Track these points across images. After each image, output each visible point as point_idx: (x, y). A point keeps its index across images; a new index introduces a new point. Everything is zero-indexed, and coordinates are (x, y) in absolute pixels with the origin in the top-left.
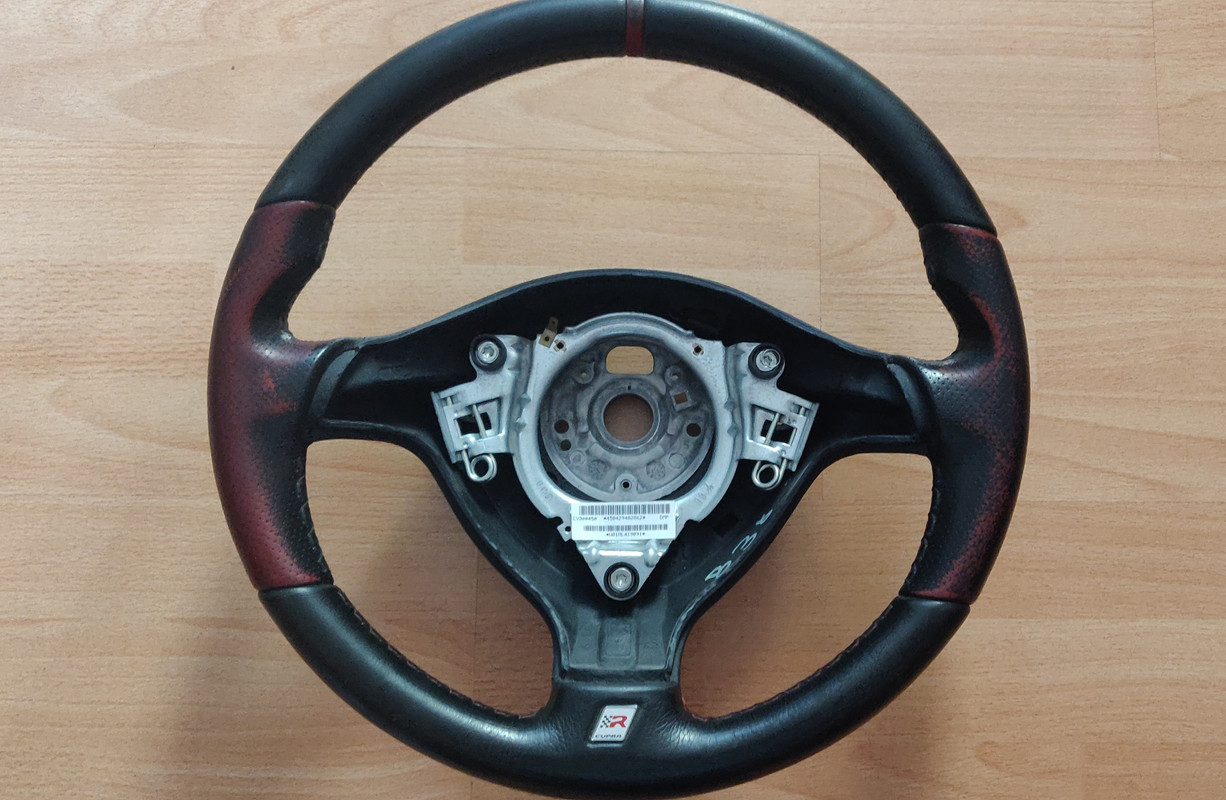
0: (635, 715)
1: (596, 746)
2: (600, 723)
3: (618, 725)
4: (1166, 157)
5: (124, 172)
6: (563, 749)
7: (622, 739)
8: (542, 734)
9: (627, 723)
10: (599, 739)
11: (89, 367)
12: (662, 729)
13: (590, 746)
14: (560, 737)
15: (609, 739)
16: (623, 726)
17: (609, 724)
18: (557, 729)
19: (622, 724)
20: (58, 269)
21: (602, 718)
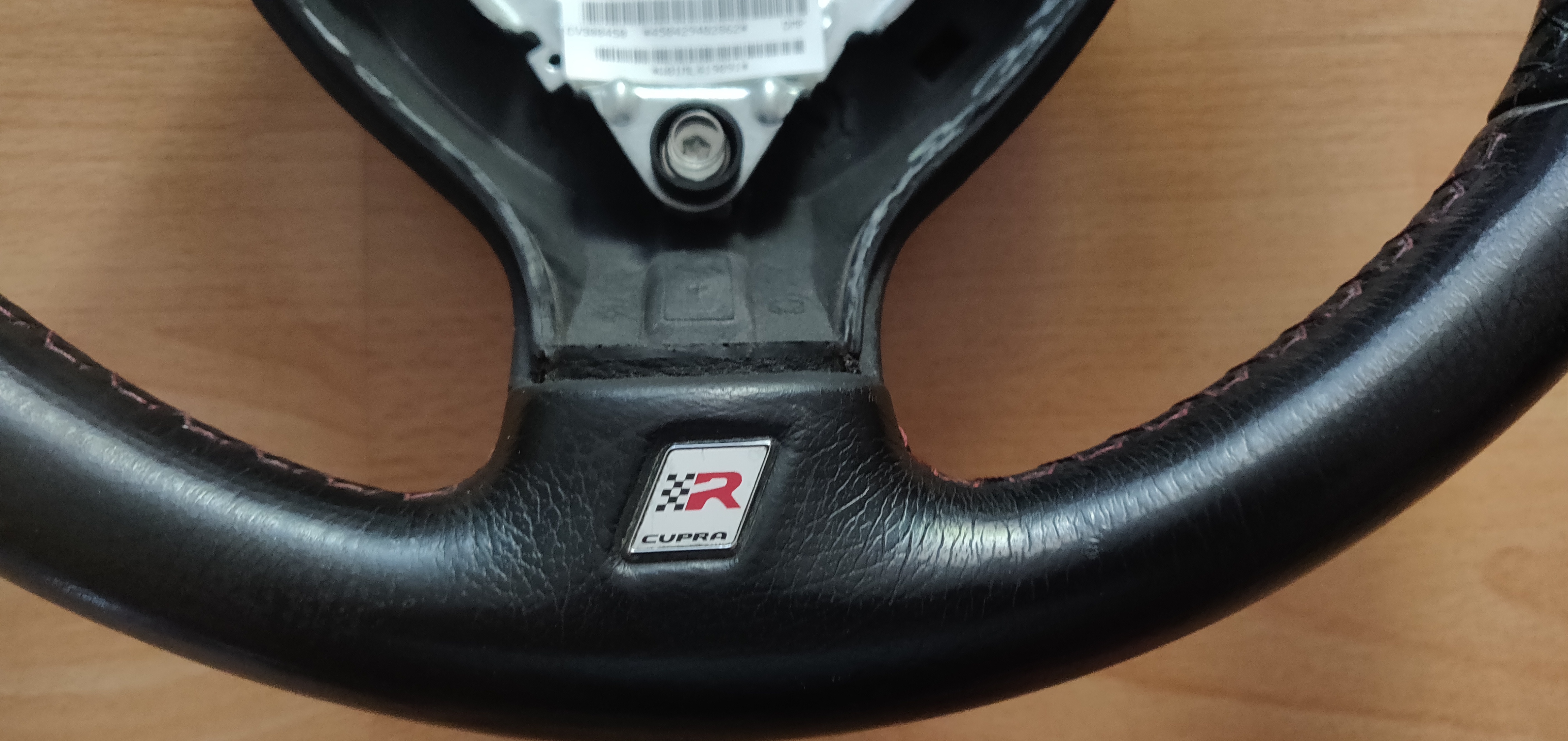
0: (767, 472)
1: (645, 569)
2: (658, 498)
3: (713, 503)
6: (536, 582)
7: (727, 544)
8: (469, 544)
9: (743, 494)
10: (656, 547)
12: (854, 511)
13: (624, 570)
14: (526, 548)
15: (687, 545)
16: (731, 504)
17: (684, 500)
18: (518, 523)
19: (726, 496)
21: (663, 484)
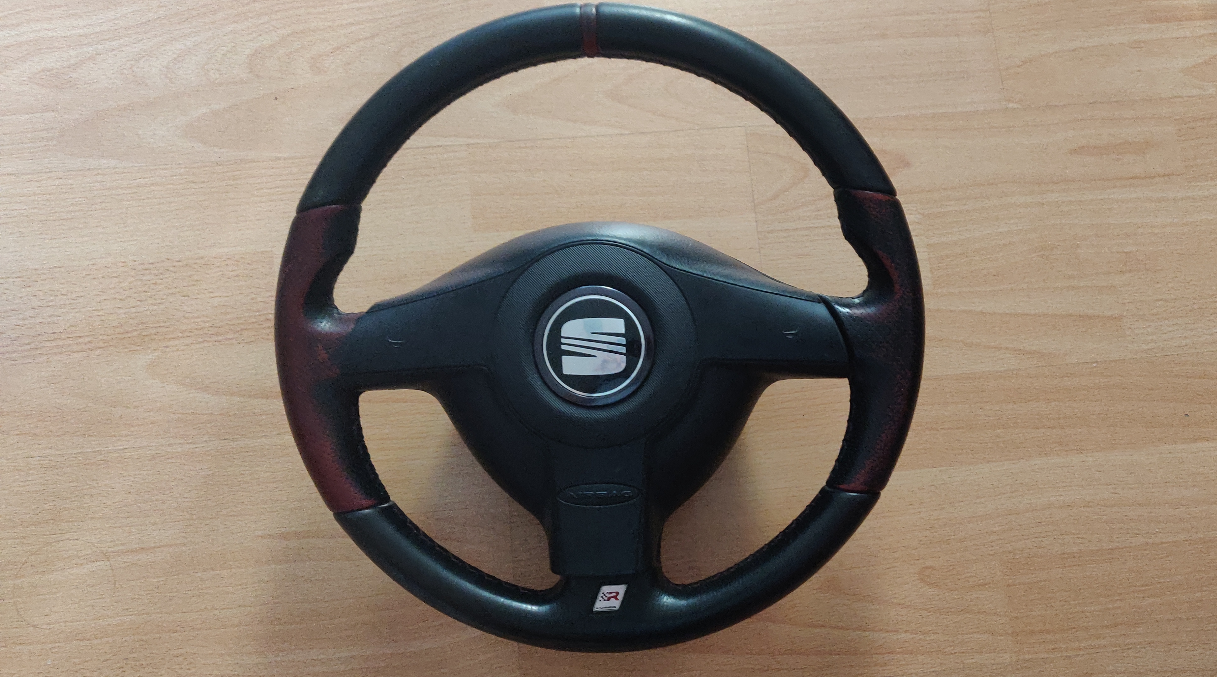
0: (627, 592)
1: (597, 616)
2: (600, 598)
3: (613, 599)
4: (1011, 105)
5: (194, 186)
7: (617, 609)
9: (620, 597)
10: (599, 610)
11: (177, 342)
13: (592, 616)
15: (607, 610)
16: (617, 599)
17: (606, 599)
19: (615, 598)
20: (146, 266)
21: (601, 594)
